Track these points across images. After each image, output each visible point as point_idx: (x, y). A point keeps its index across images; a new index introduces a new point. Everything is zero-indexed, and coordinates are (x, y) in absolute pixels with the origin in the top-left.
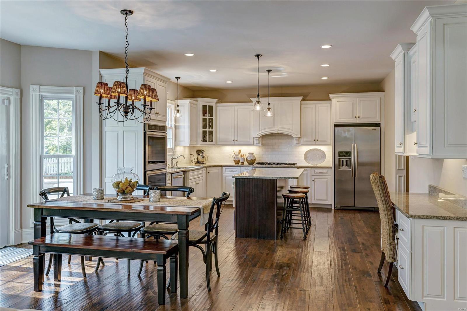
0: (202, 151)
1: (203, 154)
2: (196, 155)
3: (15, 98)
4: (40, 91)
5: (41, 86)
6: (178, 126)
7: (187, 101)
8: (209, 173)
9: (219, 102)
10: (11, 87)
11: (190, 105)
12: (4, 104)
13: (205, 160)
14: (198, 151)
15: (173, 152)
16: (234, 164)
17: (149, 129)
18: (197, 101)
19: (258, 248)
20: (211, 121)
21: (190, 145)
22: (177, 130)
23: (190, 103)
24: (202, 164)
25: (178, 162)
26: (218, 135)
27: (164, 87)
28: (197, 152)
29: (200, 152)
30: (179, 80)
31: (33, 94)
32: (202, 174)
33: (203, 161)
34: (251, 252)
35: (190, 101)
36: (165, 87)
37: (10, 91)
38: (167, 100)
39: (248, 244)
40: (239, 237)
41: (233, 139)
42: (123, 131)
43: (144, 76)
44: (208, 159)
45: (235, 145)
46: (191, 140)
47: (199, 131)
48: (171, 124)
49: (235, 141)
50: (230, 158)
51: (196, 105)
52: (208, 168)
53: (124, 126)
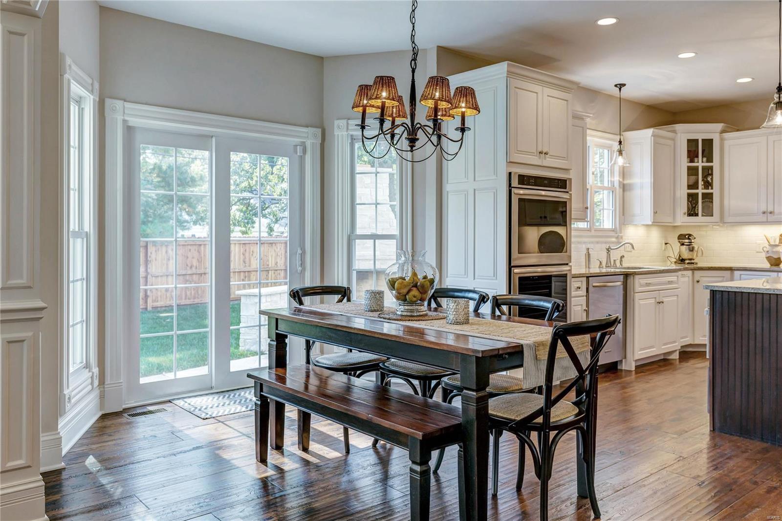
0: (688, 237)
1: (691, 242)
2: (676, 245)
3: (313, 143)
4: (347, 129)
5: (349, 121)
6: (630, 185)
7: (648, 133)
8: (698, 282)
9: (729, 130)
10: (307, 126)
11: (654, 140)
12: (297, 153)
13: (697, 256)
14: (681, 237)
15: (617, 238)
16: (767, 265)
17: (519, 184)
18: (674, 132)
19: (754, 467)
20: (708, 172)
21: (653, 222)
22: (627, 194)
23: (654, 135)
24: (688, 263)
25: (624, 256)
26: (726, 202)
27: (565, 100)
28: (678, 239)
29: (685, 239)
30: (622, 89)
31: (338, 135)
32: (677, 284)
33: (690, 257)
34: (725, 475)
35: (653, 132)
36: (567, 101)
37: (304, 132)
38: (588, 130)
39: (733, 453)
40: (721, 432)
41: (764, 208)
42: (475, 190)
43: (508, 78)
44: (702, 254)
45: (767, 223)
46: (655, 213)
47: (678, 194)
48: (613, 182)
49: (769, 214)
50: (757, 252)
51: (673, 139)
52: (696, 272)
53: (476, 180)
